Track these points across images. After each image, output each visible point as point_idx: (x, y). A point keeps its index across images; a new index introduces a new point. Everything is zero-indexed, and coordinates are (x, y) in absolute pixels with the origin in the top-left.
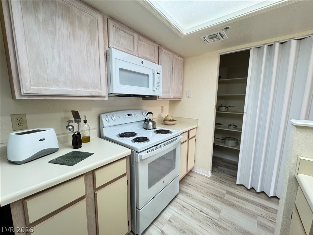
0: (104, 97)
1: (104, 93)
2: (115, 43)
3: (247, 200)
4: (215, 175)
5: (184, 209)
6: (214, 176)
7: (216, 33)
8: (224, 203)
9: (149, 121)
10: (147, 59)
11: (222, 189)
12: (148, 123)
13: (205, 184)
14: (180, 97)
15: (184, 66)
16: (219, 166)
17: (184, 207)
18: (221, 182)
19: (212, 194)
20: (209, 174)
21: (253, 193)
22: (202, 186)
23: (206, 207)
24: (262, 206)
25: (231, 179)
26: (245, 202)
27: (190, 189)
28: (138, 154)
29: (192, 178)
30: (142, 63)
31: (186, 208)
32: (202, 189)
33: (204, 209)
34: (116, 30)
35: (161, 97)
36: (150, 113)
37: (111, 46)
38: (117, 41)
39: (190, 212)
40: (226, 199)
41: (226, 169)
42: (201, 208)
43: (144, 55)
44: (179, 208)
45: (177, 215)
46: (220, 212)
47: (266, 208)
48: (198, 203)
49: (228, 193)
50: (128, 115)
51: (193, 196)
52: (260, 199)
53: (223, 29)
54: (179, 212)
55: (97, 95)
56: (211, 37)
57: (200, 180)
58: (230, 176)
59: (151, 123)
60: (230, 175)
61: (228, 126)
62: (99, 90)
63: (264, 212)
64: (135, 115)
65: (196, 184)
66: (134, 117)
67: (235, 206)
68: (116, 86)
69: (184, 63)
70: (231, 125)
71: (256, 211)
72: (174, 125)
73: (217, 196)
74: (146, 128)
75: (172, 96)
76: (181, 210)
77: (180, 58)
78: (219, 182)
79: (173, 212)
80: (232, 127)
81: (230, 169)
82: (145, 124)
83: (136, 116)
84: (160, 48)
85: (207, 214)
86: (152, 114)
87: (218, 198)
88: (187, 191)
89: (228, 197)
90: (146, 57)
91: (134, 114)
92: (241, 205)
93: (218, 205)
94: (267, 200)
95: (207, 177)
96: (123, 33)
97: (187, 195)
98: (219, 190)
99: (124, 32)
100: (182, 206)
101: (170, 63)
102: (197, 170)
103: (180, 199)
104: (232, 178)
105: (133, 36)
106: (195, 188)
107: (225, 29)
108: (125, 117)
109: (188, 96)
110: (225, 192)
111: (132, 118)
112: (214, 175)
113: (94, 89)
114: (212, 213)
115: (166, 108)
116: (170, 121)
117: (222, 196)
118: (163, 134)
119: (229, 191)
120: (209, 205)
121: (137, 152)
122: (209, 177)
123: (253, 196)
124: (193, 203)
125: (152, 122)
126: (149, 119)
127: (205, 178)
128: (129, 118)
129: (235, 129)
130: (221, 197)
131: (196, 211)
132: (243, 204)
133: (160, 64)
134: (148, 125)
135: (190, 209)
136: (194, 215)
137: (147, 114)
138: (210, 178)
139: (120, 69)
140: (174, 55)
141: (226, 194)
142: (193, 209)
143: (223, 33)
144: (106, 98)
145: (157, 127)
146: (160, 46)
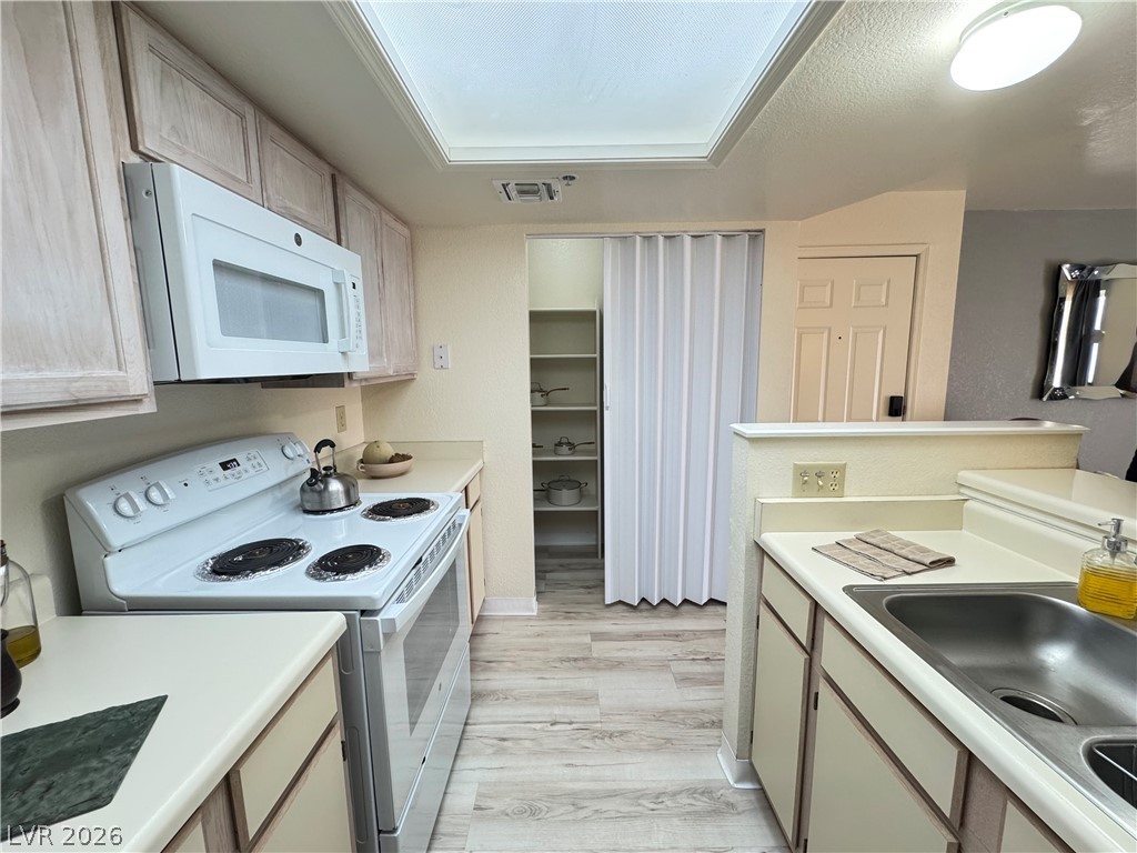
0: (137, 401)
1: (137, 380)
2: (165, 136)
3: (638, 636)
4: (549, 603)
5: (506, 743)
6: (547, 606)
7: (539, 182)
8: (598, 669)
9: (326, 476)
10: (301, 220)
11: (579, 634)
12: (326, 488)
13: (529, 640)
14: (411, 370)
15: (413, 257)
16: (546, 572)
17: (504, 740)
18: (568, 615)
19: (562, 660)
20: (533, 607)
21: (645, 614)
22: (528, 650)
23: (563, 704)
24: (670, 636)
25: (589, 596)
26: (638, 643)
27: (497, 677)
28: (378, 618)
29: (489, 639)
30: (298, 240)
31: (512, 739)
32: (531, 659)
33: (558, 712)
34: (162, 72)
35: (360, 376)
36: (324, 443)
37: (148, 145)
38: (173, 127)
39: (527, 744)
40: (596, 656)
41: (566, 576)
42: (549, 715)
43: (289, 204)
44: (490, 751)
45: (494, 776)
46: (597, 699)
47: (676, 636)
48: (538, 704)
49: (597, 636)
50: (225, 466)
51: (516, 692)
52: (660, 621)
53: (561, 177)
54: (496, 763)
55: (104, 394)
56: (527, 190)
57: (515, 633)
58: (582, 590)
59: (335, 486)
60: (582, 587)
61: (552, 447)
62: (111, 368)
63: (675, 648)
64: (255, 462)
65: (508, 654)
66: (252, 472)
67: (621, 663)
68: (209, 345)
69: (412, 248)
70: (560, 444)
71: (664, 654)
72: (408, 475)
73: (575, 660)
74: (316, 508)
75: (389, 367)
76: (499, 752)
77: (399, 227)
78: (566, 618)
79: (478, 774)
80: (565, 448)
81: (576, 570)
82: (315, 491)
83: (259, 464)
84: (340, 181)
85: (571, 723)
86: (332, 445)
87: (581, 664)
88: (492, 685)
89: (601, 649)
90: (297, 215)
91: (249, 459)
92: (631, 654)
93: (586, 682)
94: (672, 617)
95: (529, 618)
96: (195, 95)
97: (497, 700)
98: (573, 640)
99: (203, 87)
100: (495, 741)
101: (374, 241)
102: (500, 608)
103: (480, 724)
104: (589, 593)
105: (242, 117)
106: (509, 665)
107: (565, 178)
108: (210, 478)
109: (439, 363)
110: (588, 639)
111: (245, 476)
112: (544, 603)
113: (83, 363)
114: (580, 713)
115: (355, 411)
116: (392, 461)
117: (585, 654)
118: (411, 518)
119: (594, 631)
120: (563, 694)
121: (363, 612)
122: (535, 614)
123: (646, 621)
124: (524, 711)
125: (341, 477)
126: (324, 469)
127: (526, 623)
128: (232, 480)
129: (572, 454)
130: (584, 659)
131: (542, 730)
132: (635, 649)
133: (343, 243)
134: (326, 495)
135: (523, 735)
136: (541, 745)
137: (317, 449)
138: (538, 618)
139: (219, 266)
140: (383, 213)
141: (593, 643)
142: (530, 729)
143: (557, 186)
144: (148, 407)
145: (361, 496)
146: (337, 173)
